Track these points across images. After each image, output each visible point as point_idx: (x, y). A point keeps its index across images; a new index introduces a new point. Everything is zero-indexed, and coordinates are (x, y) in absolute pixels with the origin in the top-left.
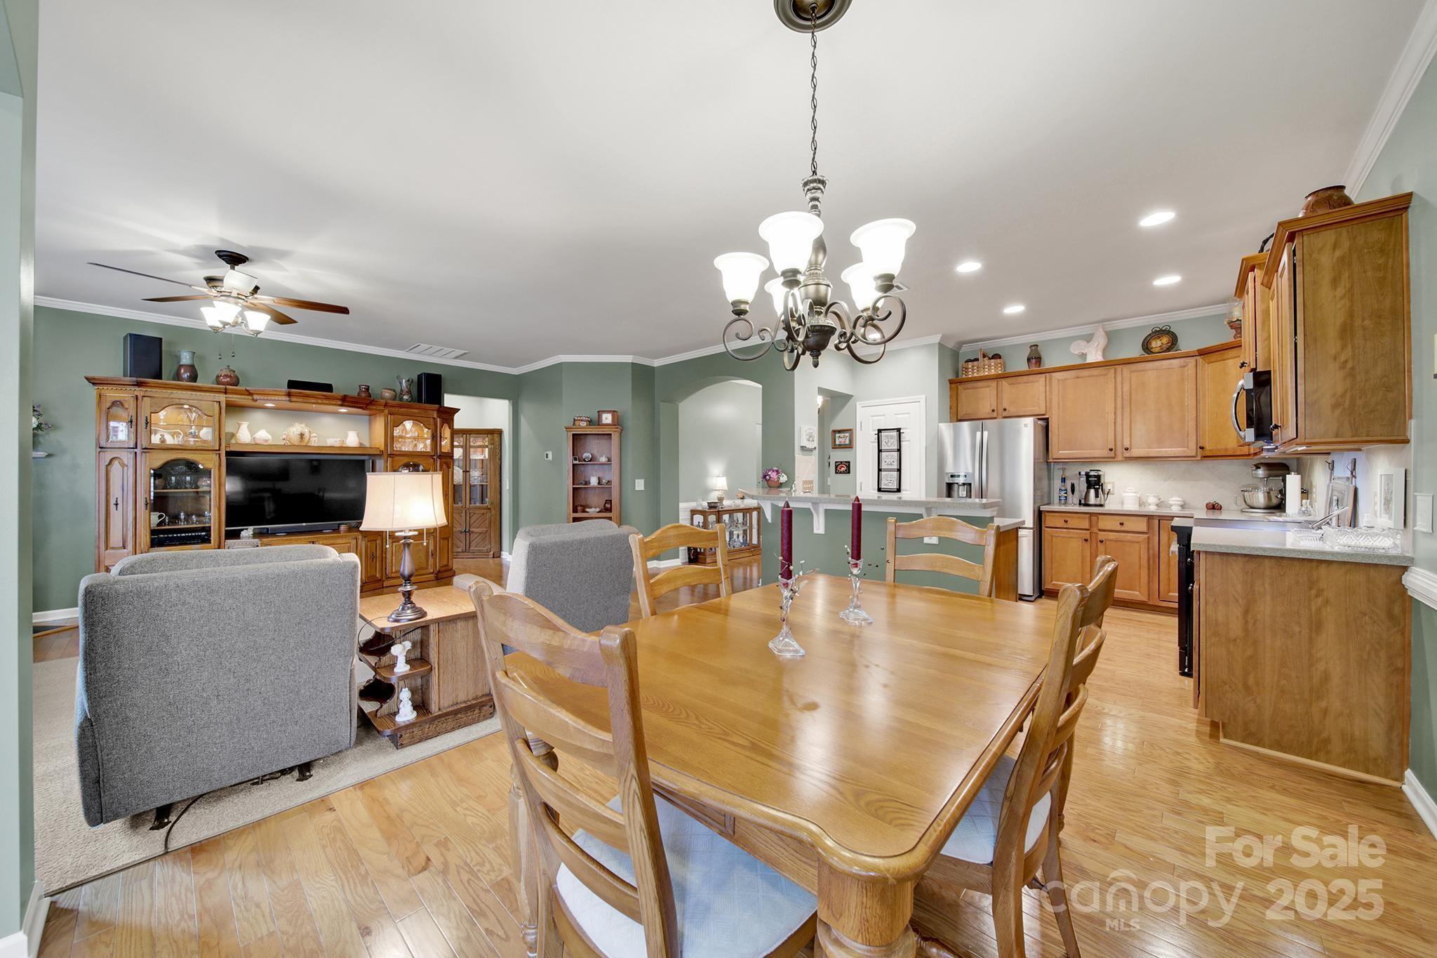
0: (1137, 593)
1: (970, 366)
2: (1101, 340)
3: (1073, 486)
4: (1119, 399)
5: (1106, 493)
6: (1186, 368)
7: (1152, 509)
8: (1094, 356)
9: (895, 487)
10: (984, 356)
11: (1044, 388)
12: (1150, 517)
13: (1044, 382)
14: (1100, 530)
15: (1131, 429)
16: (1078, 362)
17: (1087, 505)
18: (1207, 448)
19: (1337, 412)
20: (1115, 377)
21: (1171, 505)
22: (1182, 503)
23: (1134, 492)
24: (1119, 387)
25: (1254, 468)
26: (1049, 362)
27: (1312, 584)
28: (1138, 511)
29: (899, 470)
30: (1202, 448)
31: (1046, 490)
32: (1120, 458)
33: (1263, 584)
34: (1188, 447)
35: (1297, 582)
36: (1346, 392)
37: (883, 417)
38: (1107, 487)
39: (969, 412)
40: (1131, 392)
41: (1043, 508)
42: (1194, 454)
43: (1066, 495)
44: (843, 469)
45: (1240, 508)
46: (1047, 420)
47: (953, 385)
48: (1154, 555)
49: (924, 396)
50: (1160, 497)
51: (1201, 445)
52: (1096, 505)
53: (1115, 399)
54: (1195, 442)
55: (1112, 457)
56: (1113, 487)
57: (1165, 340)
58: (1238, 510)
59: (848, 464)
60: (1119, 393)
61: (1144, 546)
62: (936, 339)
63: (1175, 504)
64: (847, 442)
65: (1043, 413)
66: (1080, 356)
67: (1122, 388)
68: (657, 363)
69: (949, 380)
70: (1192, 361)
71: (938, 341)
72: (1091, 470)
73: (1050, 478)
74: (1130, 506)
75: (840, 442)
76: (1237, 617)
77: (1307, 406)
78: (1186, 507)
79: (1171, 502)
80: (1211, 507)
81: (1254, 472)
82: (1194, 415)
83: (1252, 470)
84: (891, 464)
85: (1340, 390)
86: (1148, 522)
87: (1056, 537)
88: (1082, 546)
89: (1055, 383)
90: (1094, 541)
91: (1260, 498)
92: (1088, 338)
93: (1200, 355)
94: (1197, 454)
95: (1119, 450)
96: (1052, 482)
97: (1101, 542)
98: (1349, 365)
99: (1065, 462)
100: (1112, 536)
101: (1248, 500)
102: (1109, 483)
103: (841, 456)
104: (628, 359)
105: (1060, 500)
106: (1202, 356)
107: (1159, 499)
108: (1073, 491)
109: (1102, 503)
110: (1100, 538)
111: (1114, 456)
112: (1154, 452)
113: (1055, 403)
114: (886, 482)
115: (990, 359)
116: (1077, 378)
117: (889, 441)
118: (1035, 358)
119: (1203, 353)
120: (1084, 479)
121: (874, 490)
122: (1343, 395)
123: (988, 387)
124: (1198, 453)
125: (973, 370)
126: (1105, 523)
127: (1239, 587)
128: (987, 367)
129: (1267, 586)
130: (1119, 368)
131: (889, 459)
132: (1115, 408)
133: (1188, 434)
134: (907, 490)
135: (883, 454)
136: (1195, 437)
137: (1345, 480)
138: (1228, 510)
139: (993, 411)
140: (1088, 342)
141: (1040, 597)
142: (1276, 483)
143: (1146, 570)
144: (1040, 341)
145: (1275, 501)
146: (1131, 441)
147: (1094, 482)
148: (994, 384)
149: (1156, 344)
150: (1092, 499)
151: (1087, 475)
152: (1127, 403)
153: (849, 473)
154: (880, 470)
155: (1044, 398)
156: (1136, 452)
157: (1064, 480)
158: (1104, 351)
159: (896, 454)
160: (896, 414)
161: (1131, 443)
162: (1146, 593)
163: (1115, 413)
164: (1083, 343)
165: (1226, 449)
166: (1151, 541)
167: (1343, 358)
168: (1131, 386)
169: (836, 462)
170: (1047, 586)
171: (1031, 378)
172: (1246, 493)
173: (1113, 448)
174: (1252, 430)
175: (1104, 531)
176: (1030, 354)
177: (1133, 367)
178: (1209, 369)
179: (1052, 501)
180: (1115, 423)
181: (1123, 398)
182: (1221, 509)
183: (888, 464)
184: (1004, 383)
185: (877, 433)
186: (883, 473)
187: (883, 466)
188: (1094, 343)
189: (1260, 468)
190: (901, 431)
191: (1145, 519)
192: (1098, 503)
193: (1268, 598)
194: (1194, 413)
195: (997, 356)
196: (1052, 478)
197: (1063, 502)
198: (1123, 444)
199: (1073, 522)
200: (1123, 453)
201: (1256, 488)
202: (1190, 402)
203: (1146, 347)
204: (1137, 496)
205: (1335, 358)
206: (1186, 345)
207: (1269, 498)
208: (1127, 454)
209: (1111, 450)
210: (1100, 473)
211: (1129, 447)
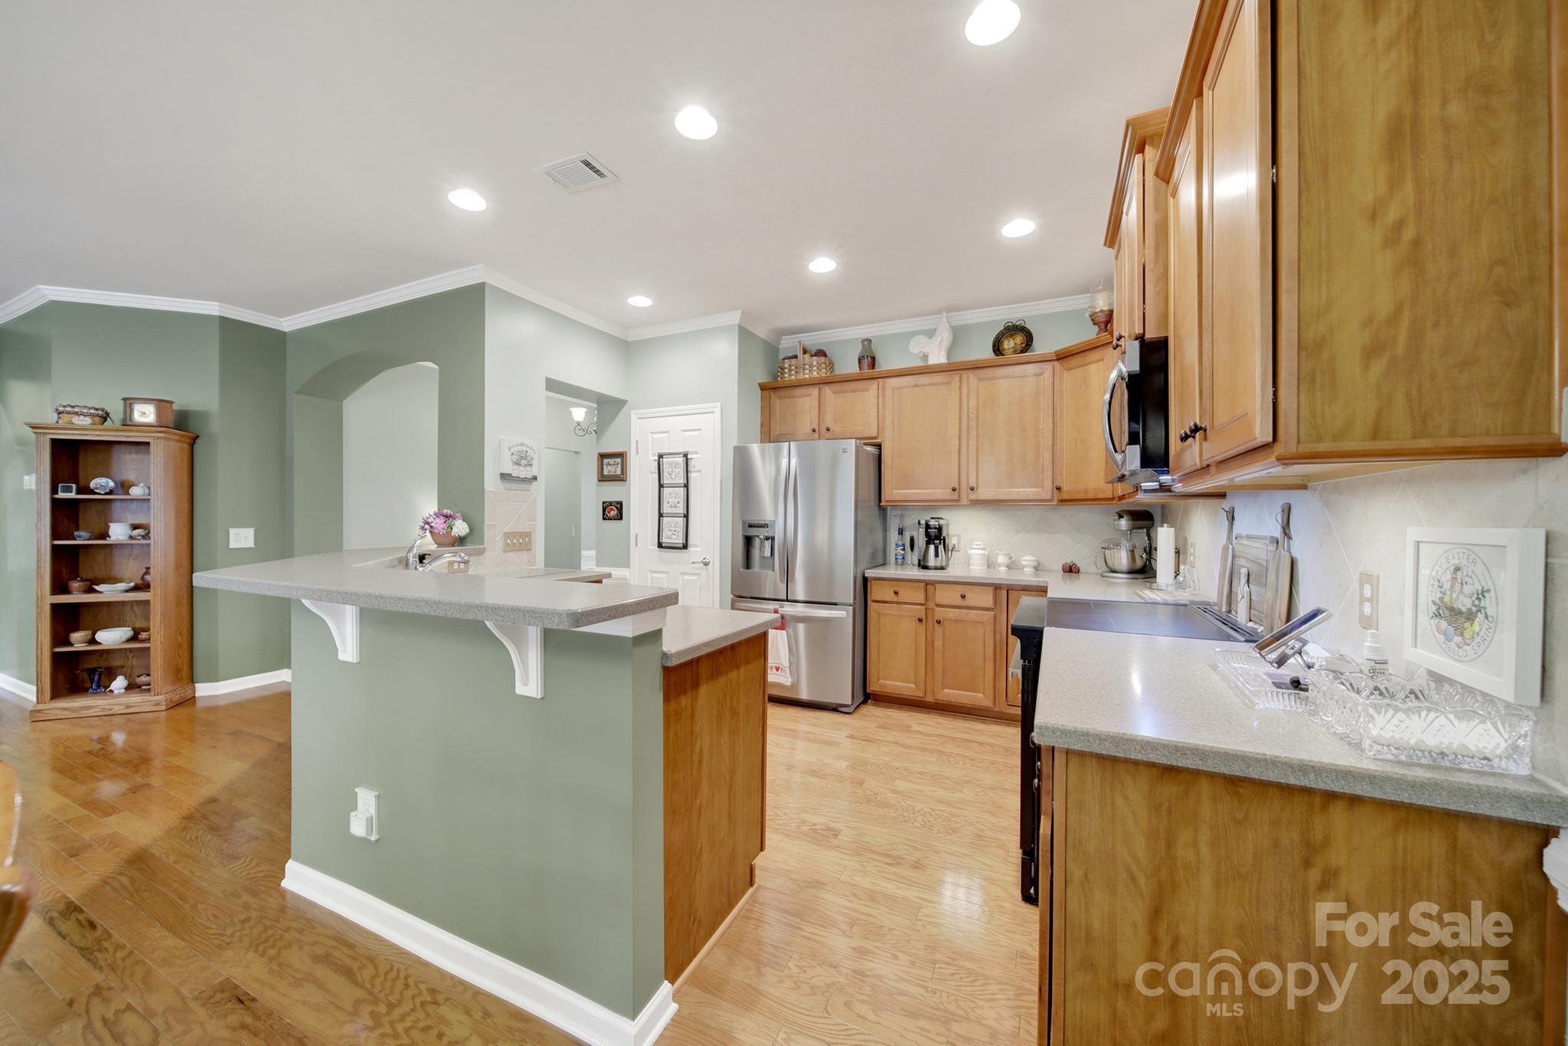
0: (981, 695)
1: (786, 366)
2: (944, 336)
3: (912, 540)
4: (964, 418)
5: (950, 549)
6: (1042, 377)
7: (1001, 575)
8: (938, 358)
9: (680, 541)
10: (805, 352)
11: (875, 400)
12: (997, 587)
13: (876, 392)
14: (938, 605)
15: (977, 461)
16: (918, 363)
17: (926, 567)
18: (1065, 488)
19: (1378, 367)
20: (960, 388)
21: (1024, 567)
22: (1035, 564)
23: (981, 549)
24: (965, 400)
25: (1117, 517)
26: (885, 364)
27: (1311, 851)
28: (984, 578)
29: (686, 516)
30: (1059, 489)
31: (880, 545)
32: (964, 501)
33: (1195, 844)
34: (1043, 488)
35: (1276, 844)
36: (1399, 310)
37: (665, 435)
38: (952, 541)
39: (784, 432)
40: (978, 410)
41: (870, 573)
42: (1049, 497)
43: (903, 552)
44: (612, 513)
45: (1100, 571)
46: (879, 446)
47: (766, 393)
48: (1001, 641)
49: (719, 404)
50: (1011, 555)
51: (1059, 485)
52: (936, 568)
53: (960, 419)
54: (1050, 481)
55: (954, 502)
56: (959, 541)
57: (1019, 339)
58: (1097, 574)
59: (619, 506)
60: (965, 411)
61: (989, 629)
62: (734, 318)
63: (1028, 566)
64: (619, 472)
65: (874, 434)
66: (923, 357)
67: (968, 402)
68: (287, 324)
69: (759, 384)
70: (1048, 368)
71: (737, 322)
72: (932, 518)
73: (885, 530)
74: (976, 570)
75: (610, 472)
76: (1135, 926)
77: (1303, 353)
78: (1041, 568)
79: (1023, 563)
80: (1068, 570)
81: (1116, 522)
82: (1051, 443)
83: (1115, 520)
84: (676, 507)
85: (1384, 304)
86: (995, 595)
87: (884, 614)
88: (916, 628)
89: (888, 394)
90: (930, 624)
91: (1122, 559)
92: (930, 334)
93: (1058, 360)
94: (1053, 496)
95: (964, 489)
96: (888, 533)
97: (939, 622)
98: (1408, 234)
99: (903, 506)
100: (952, 613)
101: (1110, 562)
102: (954, 536)
103: (612, 493)
104: (211, 308)
105: (896, 559)
106: (1061, 361)
107: (1010, 558)
108: (912, 548)
109: (944, 564)
110: (937, 617)
111: (957, 498)
112: (1005, 493)
113: (888, 422)
114: (669, 533)
115: (812, 356)
116: (916, 386)
117: (674, 474)
118: (868, 359)
119: (1063, 357)
120: (922, 531)
121: (653, 545)
122: (1394, 319)
123: (808, 396)
124: (1055, 495)
125: (790, 371)
126: (943, 596)
127: (1140, 844)
128: (807, 367)
129: (1204, 849)
130: (965, 374)
131: (674, 498)
132: (960, 431)
133: (1043, 469)
134: (696, 546)
135: (666, 491)
136: (1050, 473)
137: (1268, 542)
138: (1086, 573)
139: (814, 431)
140: (930, 338)
141: (864, 702)
142: (1141, 539)
143: (992, 662)
144: (874, 336)
145: (1139, 563)
146: (977, 480)
147: (935, 536)
148: (815, 391)
149: (1008, 344)
150: (932, 561)
151: (928, 526)
152: (973, 424)
153: (621, 518)
154: (661, 515)
155: (876, 414)
156: (984, 493)
157: (901, 532)
158: (950, 352)
159: (682, 491)
160: (683, 431)
161: (977, 482)
162: (990, 693)
163: (960, 438)
164: (923, 339)
165: (1086, 491)
166: (998, 621)
167: (1393, 214)
168: (978, 400)
169: (604, 503)
170: (872, 687)
171: (860, 384)
172: (1107, 551)
173: (957, 487)
174: (1136, 449)
175: (942, 606)
176: (862, 352)
177: (980, 372)
178: (1070, 378)
179: (888, 562)
180: (959, 451)
181: (968, 417)
182: (1079, 572)
183: (671, 507)
184: (828, 391)
185: (656, 458)
186: (665, 520)
187: (666, 509)
188: (937, 339)
189: (1123, 517)
190: (689, 457)
191: (991, 590)
192: (938, 564)
193: (1206, 881)
194: (1051, 439)
195: (821, 353)
196: (888, 529)
197: (900, 561)
198: (968, 484)
199: (906, 594)
200: (968, 495)
201: (1118, 545)
202: (1046, 424)
203: (997, 349)
204: (984, 554)
205: (1373, 215)
206: (1043, 346)
207: (1133, 559)
208: (973, 497)
209: (954, 490)
210: (942, 522)
211: (975, 486)
